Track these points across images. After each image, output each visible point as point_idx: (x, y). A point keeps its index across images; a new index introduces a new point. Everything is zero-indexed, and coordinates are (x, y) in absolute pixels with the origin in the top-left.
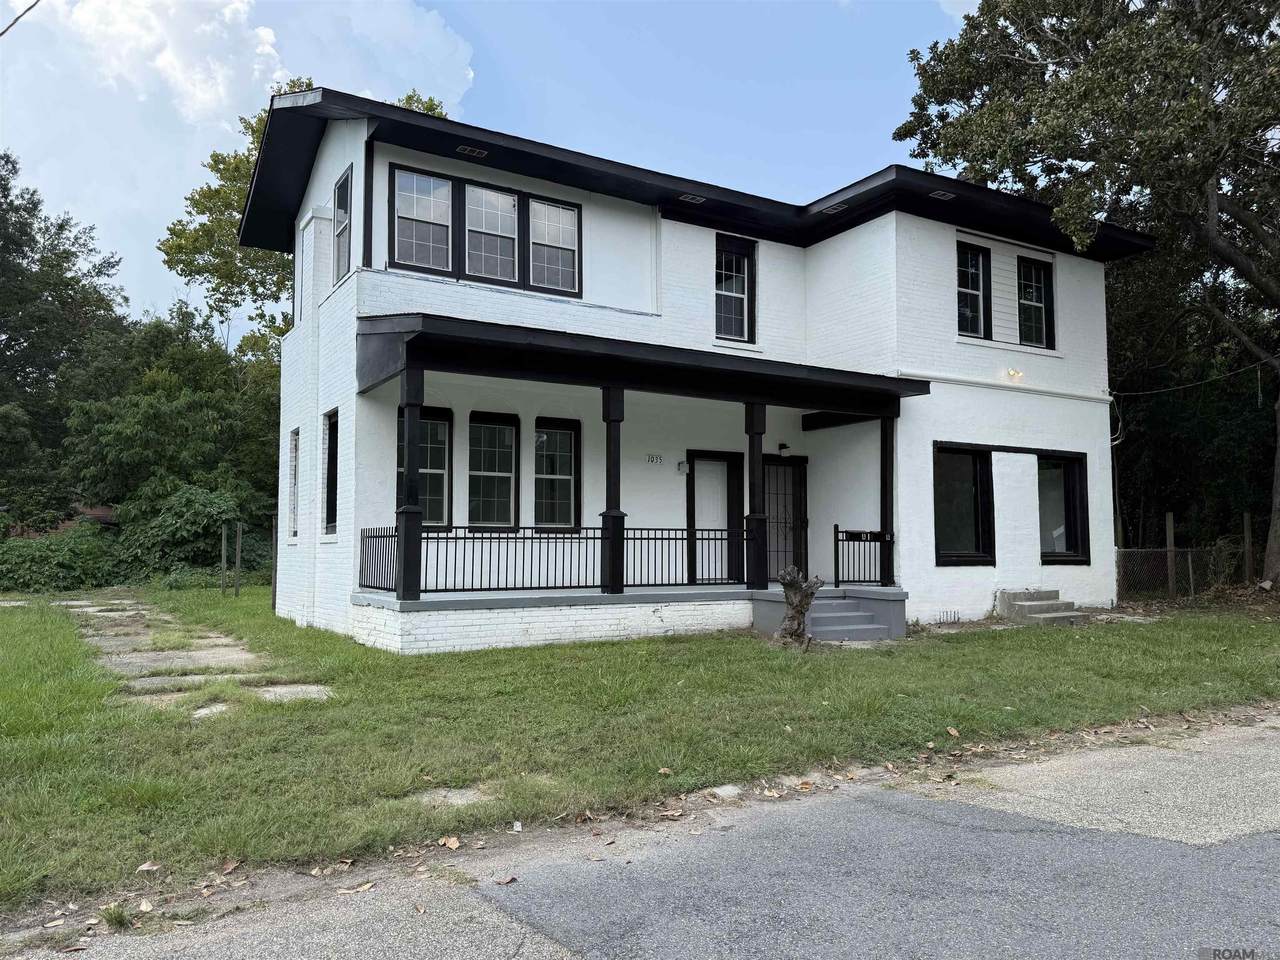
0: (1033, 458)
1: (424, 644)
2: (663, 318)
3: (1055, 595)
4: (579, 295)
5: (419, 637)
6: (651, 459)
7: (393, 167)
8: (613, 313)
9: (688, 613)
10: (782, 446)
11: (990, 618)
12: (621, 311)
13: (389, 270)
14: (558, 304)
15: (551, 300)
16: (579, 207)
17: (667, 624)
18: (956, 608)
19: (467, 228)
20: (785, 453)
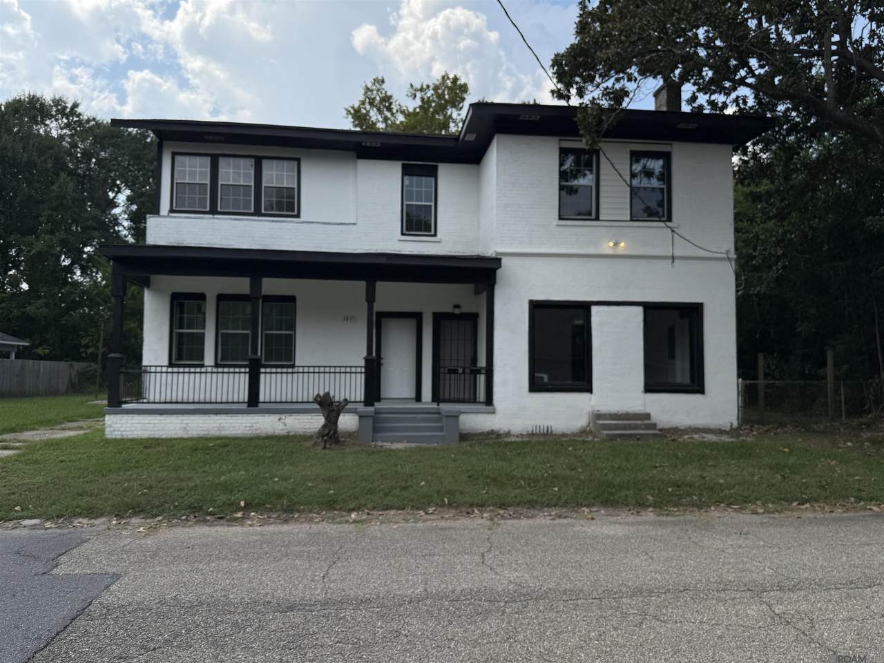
0: (640, 310)
1: (119, 433)
2: (358, 225)
3: (648, 416)
4: (298, 216)
5: (117, 429)
6: (346, 319)
7: (174, 155)
8: (319, 225)
9: (306, 421)
10: (457, 306)
11: (583, 432)
12: (324, 223)
13: (170, 215)
14: (278, 224)
15: (273, 221)
16: (298, 160)
17: (289, 428)
18: (549, 423)
19: (220, 183)
20: (457, 311)
